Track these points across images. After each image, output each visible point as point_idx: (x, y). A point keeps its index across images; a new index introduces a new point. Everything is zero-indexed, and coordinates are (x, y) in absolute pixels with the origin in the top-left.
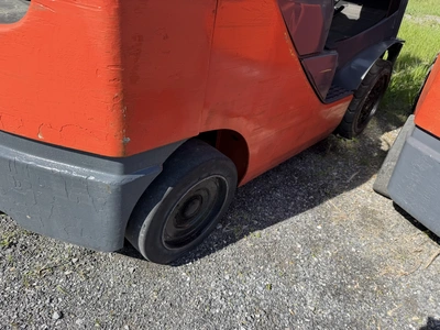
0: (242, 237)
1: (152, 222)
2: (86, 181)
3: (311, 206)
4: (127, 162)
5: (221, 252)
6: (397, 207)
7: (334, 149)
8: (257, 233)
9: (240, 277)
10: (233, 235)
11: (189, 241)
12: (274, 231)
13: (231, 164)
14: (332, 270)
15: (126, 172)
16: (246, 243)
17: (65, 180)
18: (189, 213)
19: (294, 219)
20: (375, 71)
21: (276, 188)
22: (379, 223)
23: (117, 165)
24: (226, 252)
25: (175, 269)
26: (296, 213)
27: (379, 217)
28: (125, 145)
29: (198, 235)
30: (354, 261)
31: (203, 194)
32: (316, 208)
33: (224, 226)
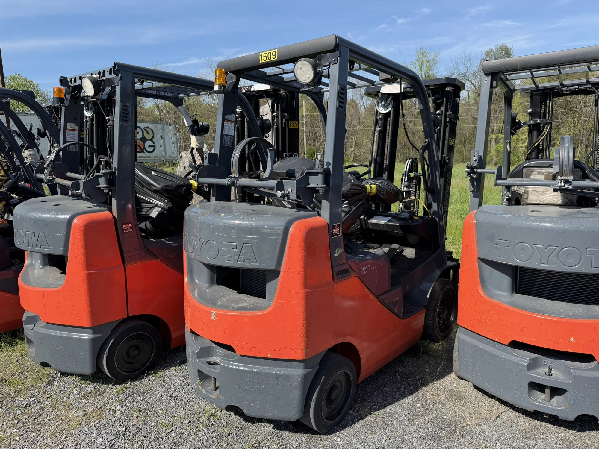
0: (366, 416)
1: (317, 398)
2: (288, 375)
3: (411, 393)
4: (306, 362)
5: (355, 425)
6: (475, 387)
7: (426, 352)
8: (376, 413)
9: (370, 436)
10: (361, 416)
11: (334, 419)
12: (388, 410)
13: (351, 363)
14: (428, 427)
15: (305, 368)
16: (370, 419)
17: (277, 376)
18: (333, 397)
19: (401, 402)
20: (438, 289)
21: (384, 385)
22: (462, 399)
23: (302, 364)
24: (359, 425)
25: (330, 436)
26: (400, 398)
27: (462, 394)
28: (306, 353)
29: (339, 415)
30: (444, 421)
31: (338, 385)
32: (415, 394)
33: (353, 411)
